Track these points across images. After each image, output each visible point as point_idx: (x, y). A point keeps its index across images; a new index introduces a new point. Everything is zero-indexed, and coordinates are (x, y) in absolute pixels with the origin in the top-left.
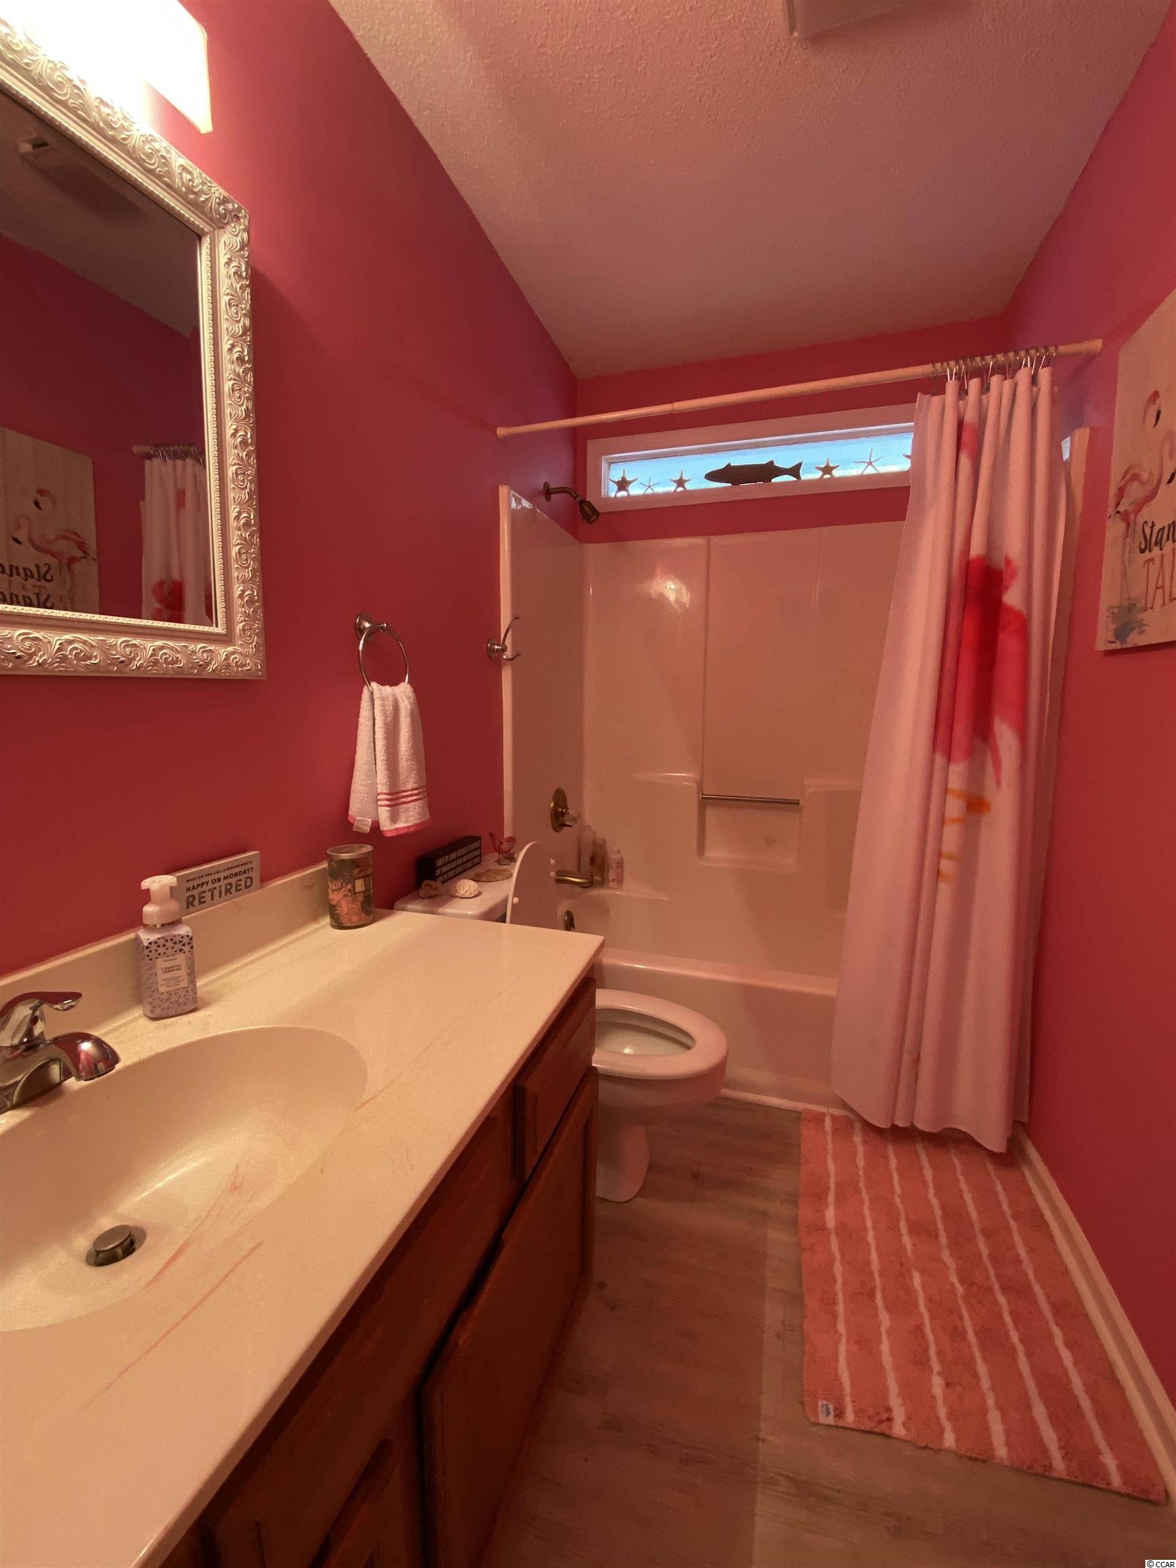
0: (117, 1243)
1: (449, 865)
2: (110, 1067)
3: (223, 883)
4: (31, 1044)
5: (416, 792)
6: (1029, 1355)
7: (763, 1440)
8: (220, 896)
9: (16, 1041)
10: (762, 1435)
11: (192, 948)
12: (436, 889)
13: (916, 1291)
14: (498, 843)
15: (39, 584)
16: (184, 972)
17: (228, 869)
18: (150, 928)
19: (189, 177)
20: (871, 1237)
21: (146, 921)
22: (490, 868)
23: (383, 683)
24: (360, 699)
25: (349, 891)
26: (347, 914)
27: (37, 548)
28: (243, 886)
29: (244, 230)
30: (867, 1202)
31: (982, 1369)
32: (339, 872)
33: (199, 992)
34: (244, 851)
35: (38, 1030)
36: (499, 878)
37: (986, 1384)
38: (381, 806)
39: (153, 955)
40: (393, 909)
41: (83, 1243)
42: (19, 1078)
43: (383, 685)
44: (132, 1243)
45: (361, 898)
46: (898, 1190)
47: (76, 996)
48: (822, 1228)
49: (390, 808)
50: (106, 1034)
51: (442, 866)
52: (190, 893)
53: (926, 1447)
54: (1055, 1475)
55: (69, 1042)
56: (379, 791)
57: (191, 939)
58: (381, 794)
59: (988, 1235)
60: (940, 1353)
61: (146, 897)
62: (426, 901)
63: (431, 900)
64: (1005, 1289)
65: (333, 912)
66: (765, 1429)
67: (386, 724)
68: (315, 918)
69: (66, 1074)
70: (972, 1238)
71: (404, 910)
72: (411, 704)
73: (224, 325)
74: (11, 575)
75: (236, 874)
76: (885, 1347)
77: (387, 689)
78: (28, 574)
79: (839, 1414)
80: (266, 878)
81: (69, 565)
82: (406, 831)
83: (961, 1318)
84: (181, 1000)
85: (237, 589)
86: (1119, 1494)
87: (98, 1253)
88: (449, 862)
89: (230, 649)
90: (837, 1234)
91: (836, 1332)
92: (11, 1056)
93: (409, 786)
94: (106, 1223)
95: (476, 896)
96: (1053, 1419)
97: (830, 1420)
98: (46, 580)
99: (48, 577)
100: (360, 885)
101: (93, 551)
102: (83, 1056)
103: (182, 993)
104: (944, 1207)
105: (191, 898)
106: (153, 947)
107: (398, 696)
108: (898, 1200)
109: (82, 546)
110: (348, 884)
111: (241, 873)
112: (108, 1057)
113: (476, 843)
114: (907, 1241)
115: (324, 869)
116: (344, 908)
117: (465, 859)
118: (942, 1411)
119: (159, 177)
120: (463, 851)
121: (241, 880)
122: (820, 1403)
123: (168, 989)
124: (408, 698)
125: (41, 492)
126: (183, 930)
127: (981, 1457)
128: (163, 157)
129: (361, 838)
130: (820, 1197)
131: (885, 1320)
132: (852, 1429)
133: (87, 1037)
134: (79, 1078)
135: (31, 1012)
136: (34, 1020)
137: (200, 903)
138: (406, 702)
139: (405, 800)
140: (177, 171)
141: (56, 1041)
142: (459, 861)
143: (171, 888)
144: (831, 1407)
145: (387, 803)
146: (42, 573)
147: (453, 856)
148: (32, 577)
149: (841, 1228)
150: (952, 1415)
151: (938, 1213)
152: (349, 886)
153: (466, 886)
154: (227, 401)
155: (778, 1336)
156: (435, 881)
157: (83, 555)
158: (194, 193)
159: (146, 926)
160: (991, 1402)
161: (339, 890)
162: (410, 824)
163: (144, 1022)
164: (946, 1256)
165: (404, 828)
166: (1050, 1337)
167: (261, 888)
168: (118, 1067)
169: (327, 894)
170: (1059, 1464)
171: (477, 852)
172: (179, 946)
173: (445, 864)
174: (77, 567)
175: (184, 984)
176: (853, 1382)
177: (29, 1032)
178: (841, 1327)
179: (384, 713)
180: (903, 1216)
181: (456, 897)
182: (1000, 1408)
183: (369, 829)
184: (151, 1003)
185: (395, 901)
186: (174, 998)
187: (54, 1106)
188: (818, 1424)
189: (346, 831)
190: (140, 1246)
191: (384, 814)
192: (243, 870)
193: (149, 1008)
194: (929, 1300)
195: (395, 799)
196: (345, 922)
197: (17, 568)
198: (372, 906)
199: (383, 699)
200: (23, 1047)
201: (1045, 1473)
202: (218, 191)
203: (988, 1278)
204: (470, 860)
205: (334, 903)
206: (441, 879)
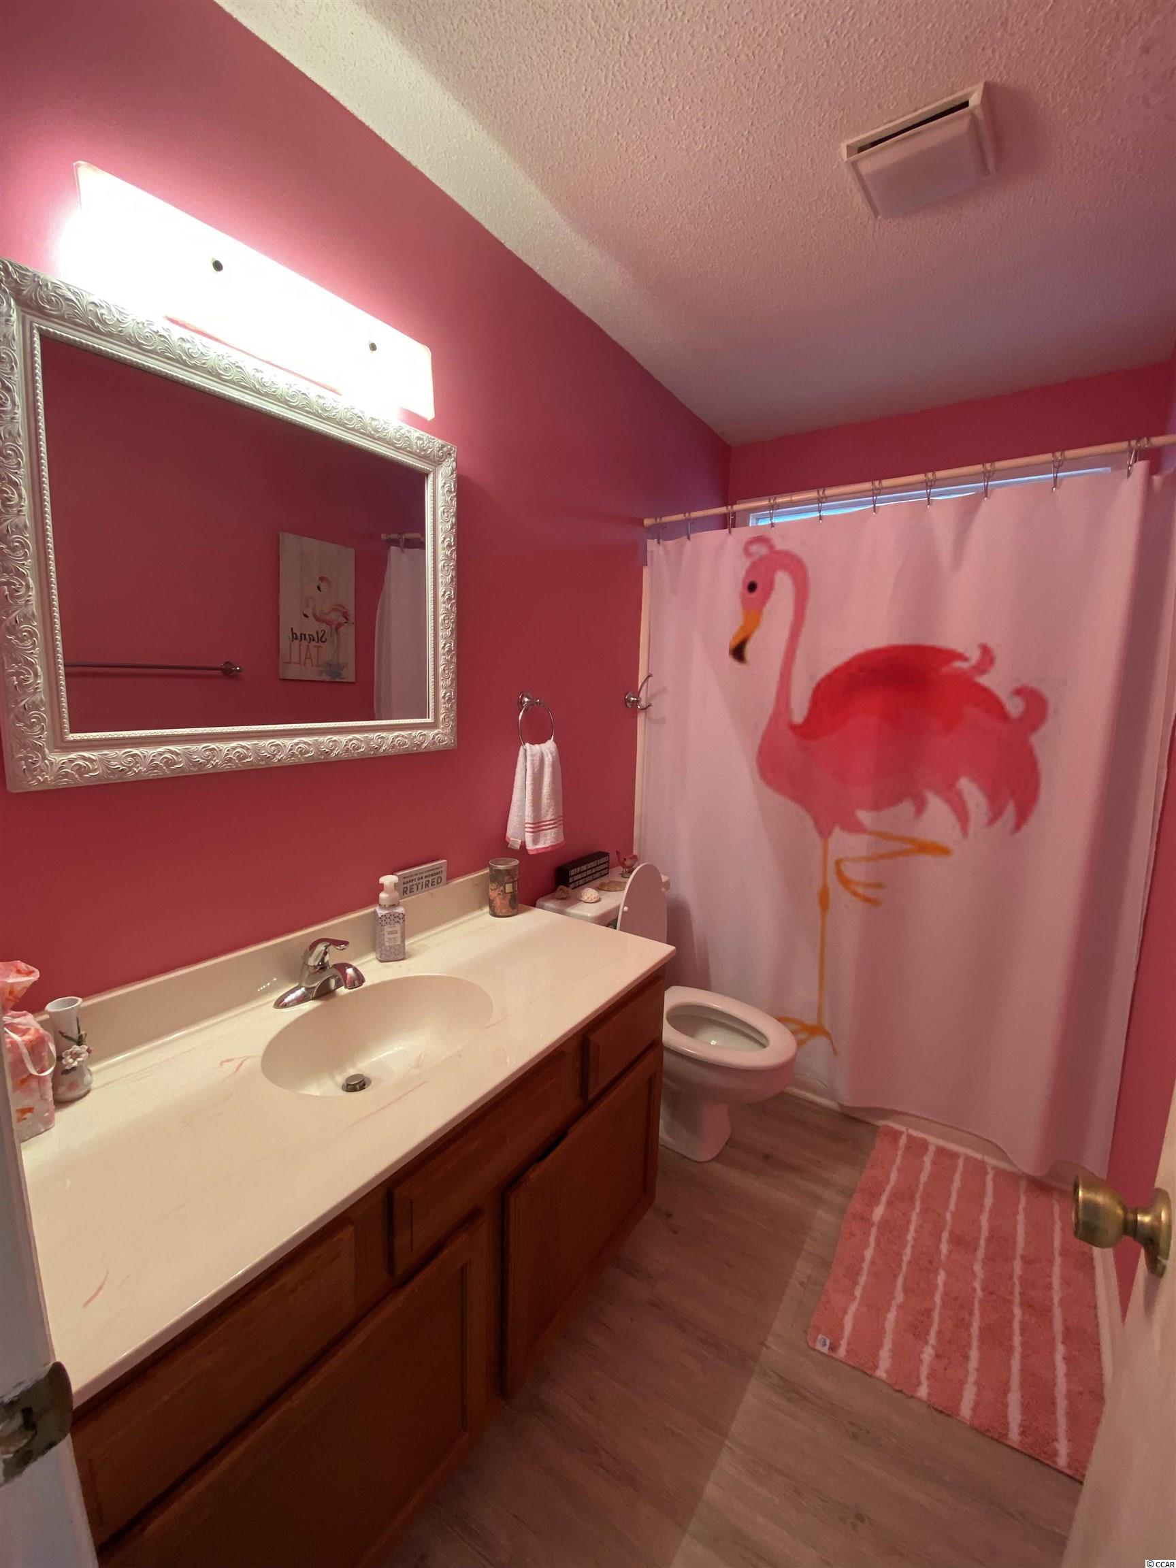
0: (356, 1082)
1: (580, 875)
2: (361, 984)
3: (424, 880)
4: (323, 967)
5: (552, 822)
6: (1024, 1356)
7: (768, 1348)
8: (422, 888)
9: (316, 963)
10: (767, 1343)
11: (404, 921)
12: (567, 893)
13: (937, 1285)
14: (622, 860)
15: (318, 644)
16: (399, 935)
17: (428, 871)
18: (384, 907)
19: (421, 442)
20: (910, 1236)
21: (380, 902)
22: (614, 880)
23: (533, 743)
24: (518, 755)
25: (502, 891)
26: (499, 907)
27: (317, 619)
28: (436, 883)
29: (454, 461)
30: (918, 1209)
31: (974, 1354)
32: (496, 877)
33: (406, 948)
34: (438, 860)
35: (327, 958)
36: (618, 889)
37: (973, 1363)
38: (528, 832)
39: (384, 923)
40: (534, 906)
41: (341, 1079)
42: (316, 984)
43: (533, 744)
44: (364, 1085)
45: (509, 897)
46: (952, 1207)
47: (346, 943)
48: (865, 1220)
49: (532, 834)
50: (359, 965)
51: (575, 875)
52: (405, 886)
53: (900, 1391)
54: (1009, 1443)
55: (342, 967)
56: (526, 821)
57: (404, 915)
58: (527, 823)
59: (1027, 1261)
60: (939, 1332)
61: (381, 888)
62: (559, 901)
63: (563, 901)
64: (1027, 1305)
65: (491, 903)
66: (770, 1340)
67: (534, 773)
68: (480, 907)
69: (338, 986)
70: (1010, 1259)
71: (542, 907)
72: (553, 758)
73: (440, 527)
74: (301, 641)
75: (432, 875)
76: (892, 1316)
77: (537, 747)
78: (312, 639)
79: (833, 1348)
80: (451, 876)
81: (337, 630)
82: (544, 850)
83: (971, 1314)
84: (397, 952)
85: (442, 693)
86: (1062, 1472)
87: (348, 1085)
88: (580, 873)
89: (436, 731)
90: (879, 1227)
91: (852, 1294)
92: (313, 971)
93: (548, 818)
94: (352, 1072)
95: (596, 902)
96: (1025, 1407)
97: (825, 1350)
98: (322, 642)
99: (324, 640)
100: (509, 888)
101: (352, 619)
102: (348, 977)
103: (398, 947)
104: (992, 1230)
105: (405, 889)
106: (384, 918)
107: (544, 752)
108: (948, 1216)
109: (345, 615)
110: (501, 886)
111: (435, 874)
112: (360, 979)
113: (605, 858)
114: (944, 1248)
115: (487, 873)
116: (498, 902)
117: (594, 871)
118: (924, 1371)
119: (404, 449)
120: (593, 864)
121: (434, 879)
122: (820, 1337)
123: (390, 944)
124: (551, 753)
125: (322, 579)
126: (400, 910)
127: (946, 1411)
128: (407, 437)
129: (513, 853)
130: (873, 1197)
131: (899, 1297)
132: (841, 1362)
133: (350, 966)
134: (346, 987)
135: (324, 948)
136: (325, 953)
137: (410, 892)
138: (550, 756)
139: (544, 828)
140: (414, 441)
141: (335, 966)
142: (589, 872)
143: (395, 884)
144: (828, 1342)
145: (531, 830)
146: (320, 636)
147: (584, 868)
148: (313, 640)
149: (885, 1225)
150: (932, 1376)
151: (985, 1232)
152: (502, 888)
153: (589, 893)
154: (440, 574)
155: (802, 1284)
156: (568, 887)
157: (346, 621)
158: (424, 450)
159: (380, 905)
160: (972, 1378)
161: (495, 889)
162: (547, 846)
163: (376, 962)
164: (978, 1268)
165: (542, 848)
166: (1052, 1350)
167: (447, 884)
168: (364, 985)
169: (488, 892)
170: (1014, 1435)
171: (605, 866)
172: (397, 919)
173: (577, 874)
174: (342, 629)
175: (399, 943)
176: (854, 1329)
177: (323, 960)
178: (858, 1292)
179: (533, 764)
180: (948, 1228)
181: (581, 901)
182: (978, 1383)
183: (518, 847)
184: (380, 951)
185: (536, 901)
186: (393, 950)
187: (332, 1001)
188: (814, 1350)
189: (502, 847)
190: (368, 1086)
191: (529, 838)
192: (436, 873)
193: (378, 955)
194: (946, 1294)
195: (537, 828)
196: (498, 912)
197: (305, 635)
198: (517, 901)
199: (533, 756)
200: (319, 967)
201: (1000, 1438)
202: (438, 442)
203: (1011, 1293)
204: (599, 871)
205: (492, 898)
206: (572, 886)
